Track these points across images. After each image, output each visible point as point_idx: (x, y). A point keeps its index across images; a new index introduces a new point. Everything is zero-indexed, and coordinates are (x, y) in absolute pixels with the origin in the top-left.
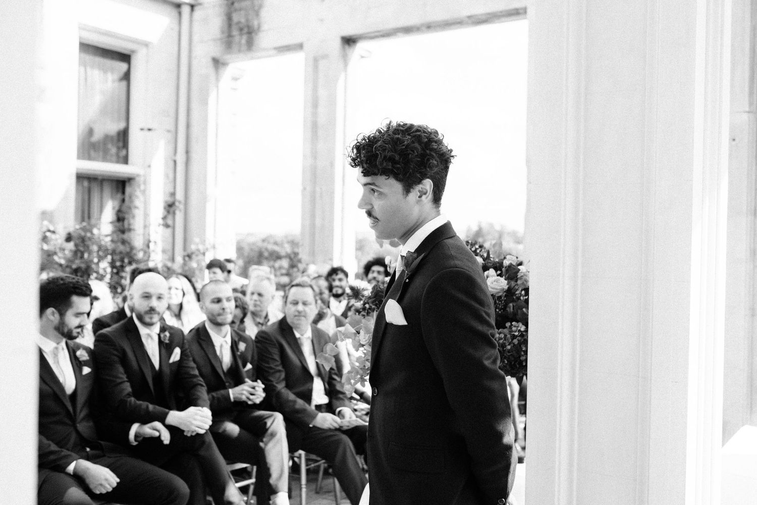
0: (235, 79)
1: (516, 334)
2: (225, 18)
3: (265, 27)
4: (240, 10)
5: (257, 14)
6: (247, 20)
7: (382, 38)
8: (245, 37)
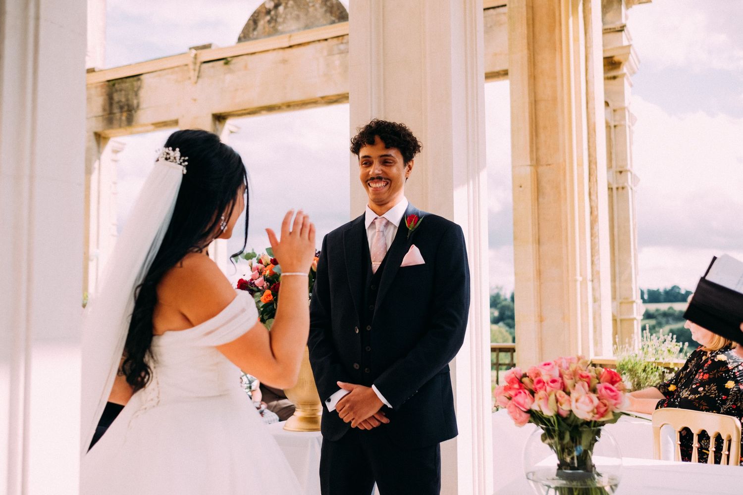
0: (116, 152)
2: (106, 97)
3: (143, 105)
4: (121, 90)
5: (136, 95)
6: (128, 100)
7: (249, 116)
8: (125, 114)
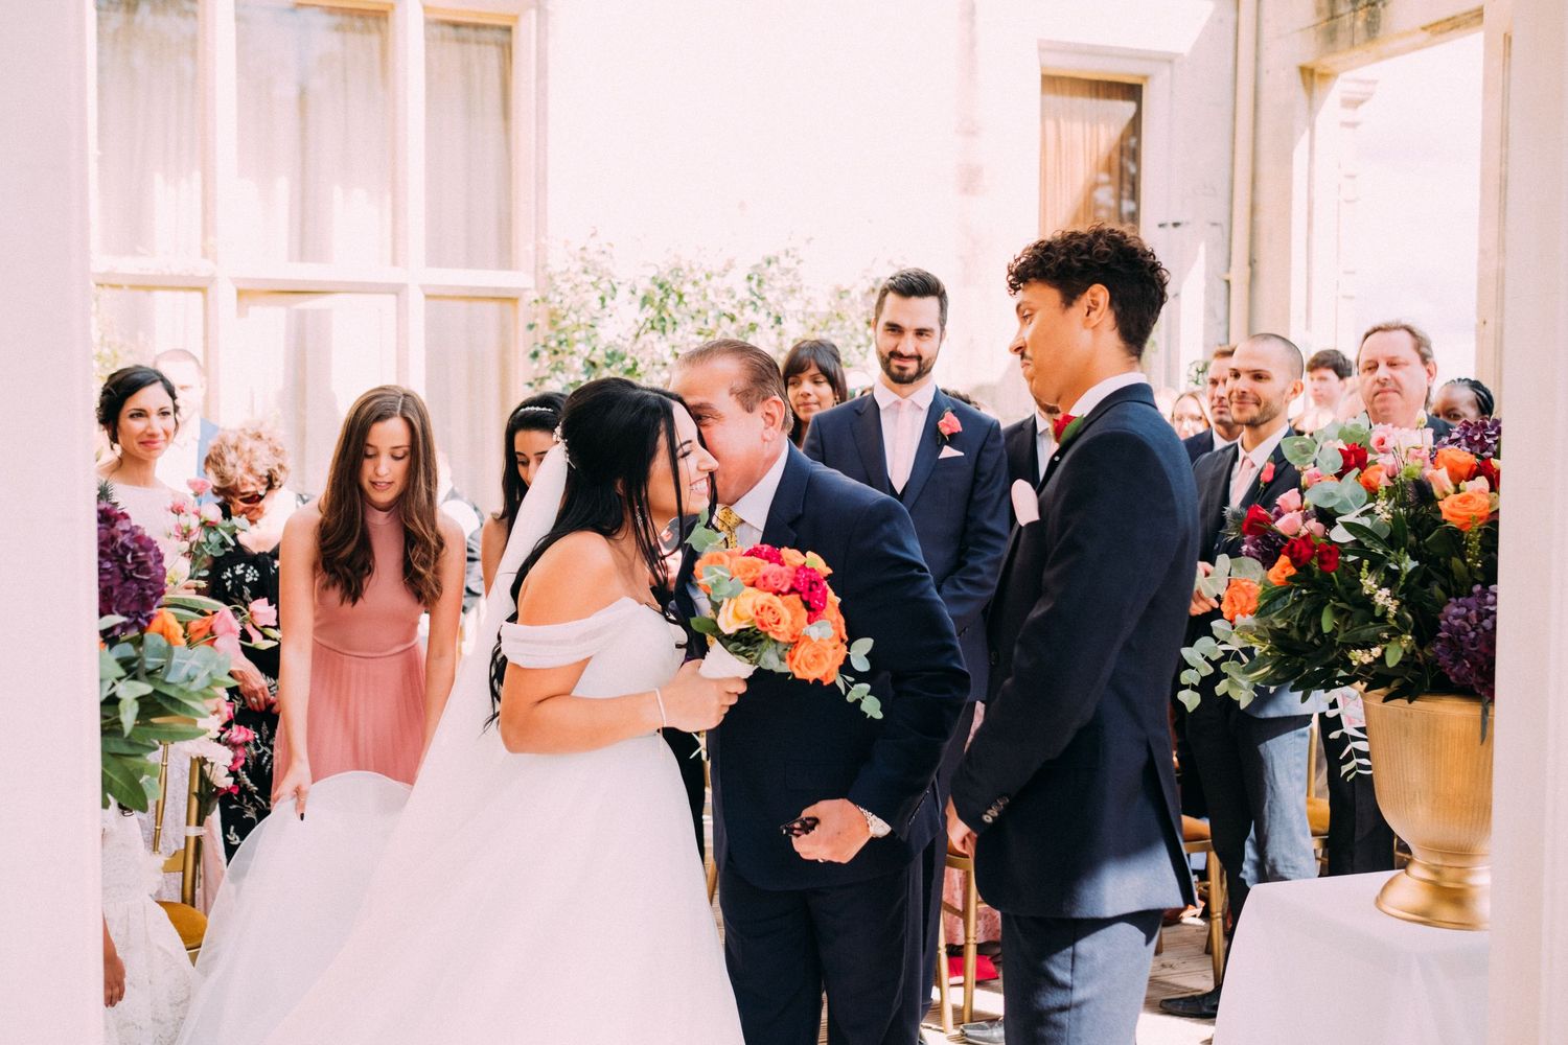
0: (1353, 103)
1: (1492, 609)
8: (1362, 14)
